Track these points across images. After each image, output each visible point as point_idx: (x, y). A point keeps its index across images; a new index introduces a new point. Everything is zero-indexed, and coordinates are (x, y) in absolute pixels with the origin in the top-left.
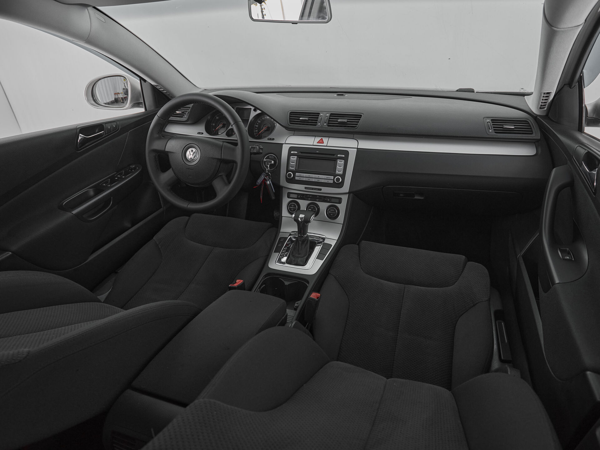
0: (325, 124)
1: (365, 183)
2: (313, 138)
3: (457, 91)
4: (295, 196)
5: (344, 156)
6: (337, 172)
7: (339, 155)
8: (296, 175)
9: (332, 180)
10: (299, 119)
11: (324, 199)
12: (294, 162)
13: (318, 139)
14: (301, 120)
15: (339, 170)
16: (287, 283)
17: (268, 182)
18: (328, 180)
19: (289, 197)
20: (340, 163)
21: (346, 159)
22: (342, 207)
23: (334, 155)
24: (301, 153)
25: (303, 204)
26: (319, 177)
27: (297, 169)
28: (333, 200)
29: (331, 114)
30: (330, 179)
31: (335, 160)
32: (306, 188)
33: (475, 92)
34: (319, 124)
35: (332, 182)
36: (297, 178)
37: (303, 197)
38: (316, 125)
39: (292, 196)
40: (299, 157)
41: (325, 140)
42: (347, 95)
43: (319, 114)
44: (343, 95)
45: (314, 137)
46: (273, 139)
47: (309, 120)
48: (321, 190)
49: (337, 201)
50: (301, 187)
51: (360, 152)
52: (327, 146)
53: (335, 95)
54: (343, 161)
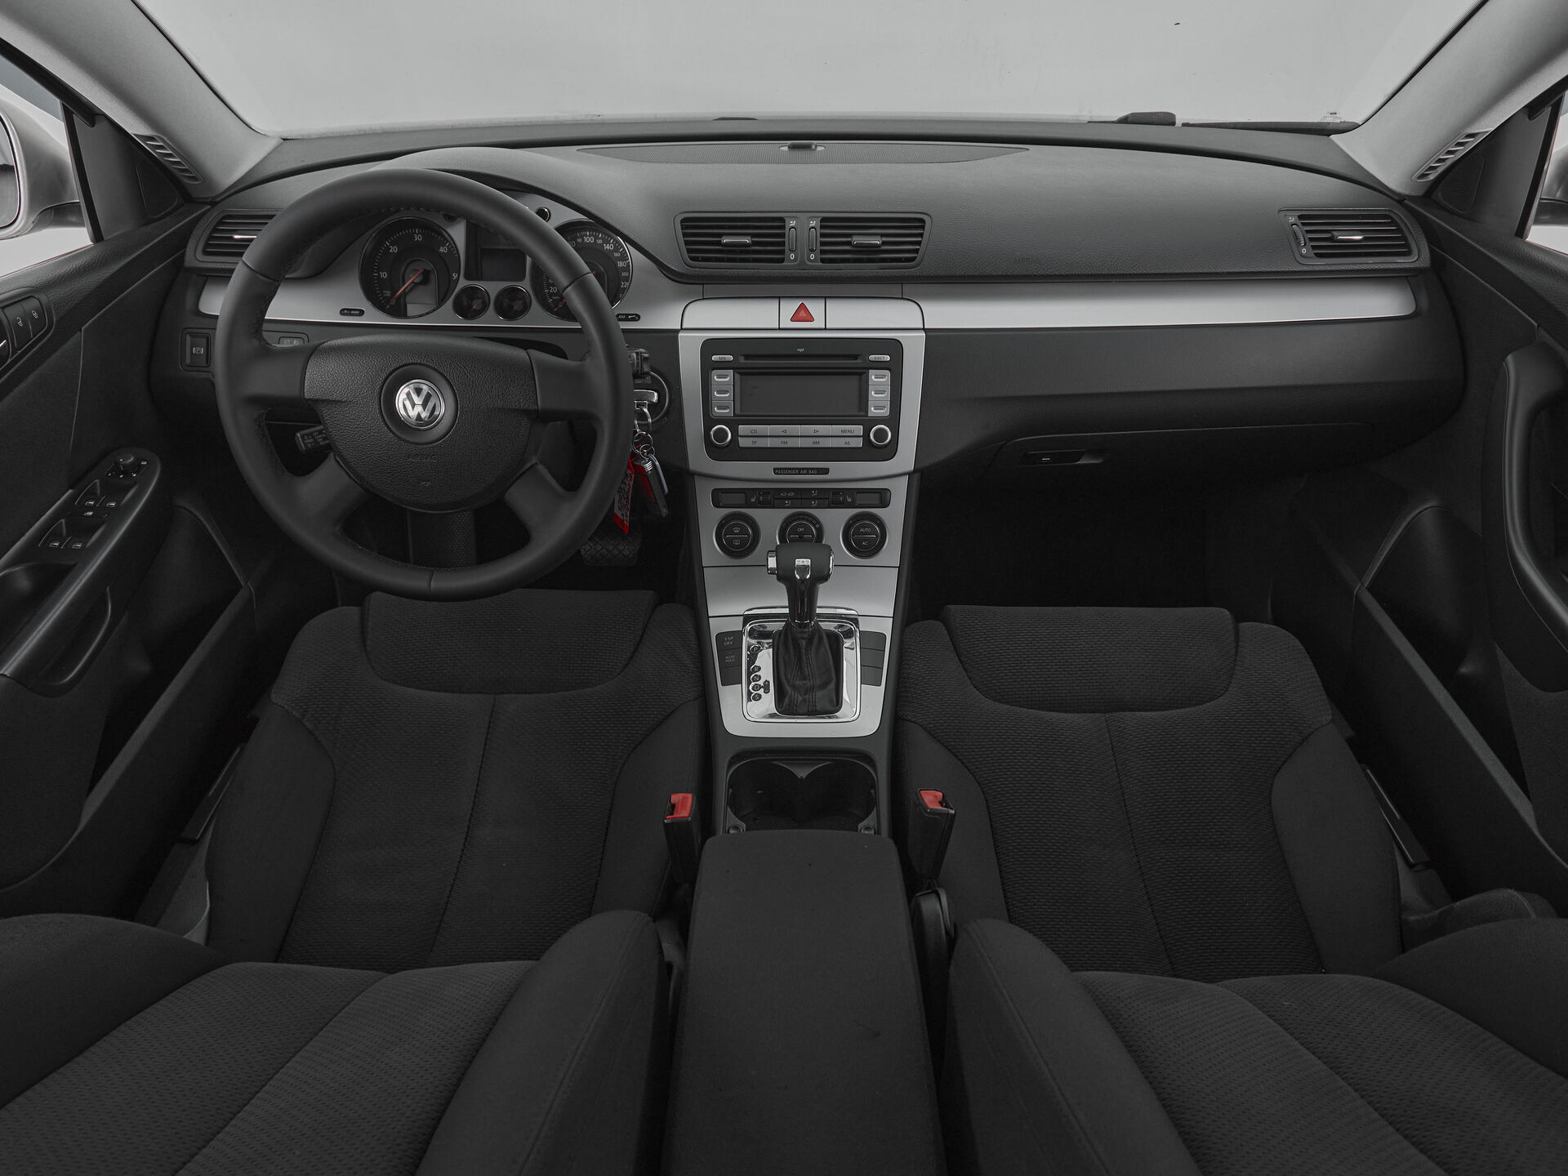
0: (812, 257)
1: (960, 437)
2: (774, 304)
3: (1125, 121)
4: (740, 498)
5: (888, 358)
6: (873, 411)
7: (872, 357)
8: (740, 433)
9: (860, 436)
10: (719, 243)
11: (835, 498)
12: (726, 392)
13: (790, 307)
14: (726, 245)
15: (878, 402)
17: (648, 466)
18: (848, 439)
19: (717, 504)
20: (879, 380)
21: (896, 369)
22: (894, 516)
23: (855, 357)
24: (747, 357)
25: (769, 521)
26: (816, 431)
27: (738, 412)
28: (860, 499)
29: (824, 220)
30: (851, 435)
31: (860, 374)
32: (777, 471)
33: (1179, 123)
34: (792, 257)
35: (859, 443)
36: (743, 443)
37: (768, 498)
38: (782, 261)
39: (727, 498)
40: (740, 374)
41: (815, 308)
42: (821, 147)
43: (782, 220)
44: (808, 147)
45: (776, 302)
46: (636, 318)
47: (754, 243)
48: (826, 471)
49: (875, 498)
50: (763, 470)
51: (936, 340)
52: (825, 329)
53: (784, 147)
54: (888, 373)
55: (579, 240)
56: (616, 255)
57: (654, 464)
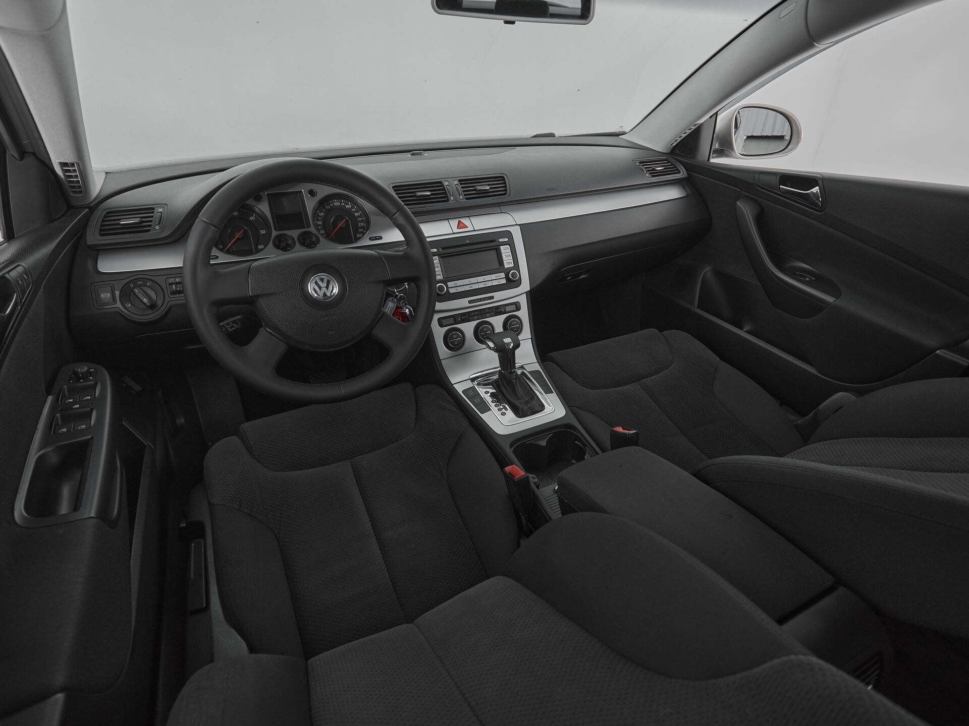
0: (461, 197)
1: (544, 273)
2: (447, 223)
4: (451, 321)
5: (507, 240)
6: (506, 266)
7: (500, 240)
8: (450, 286)
9: (505, 278)
10: (415, 196)
11: (497, 311)
13: (454, 223)
14: (418, 196)
15: (508, 262)
16: (543, 443)
19: (441, 326)
20: (505, 251)
21: (511, 244)
22: (524, 314)
23: (492, 241)
24: (443, 248)
25: (468, 328)
26: (484, 279)
28: (508, 309)
29: (459, 181)
30: (498, 279)
31: (497, 249)
32: (470, 302)
33: (557, 136)
34: (452, 198)
35: (504, 281)
36: (452, 291)
37: (466, 317)
38: (447, 201)
39: (444, 322)
40: (442, 257)
41: (465, 221)
43: (440, 182)
46: (381, 238)
47: (431, 194)
48: (492, 298)
49: (513, 307)
50: (464, 302)
51: (525, 228)
52: (474, 230)
54: (508, 246)
55: (332, 205)
56: (353, 210)
57: (410, 310)
